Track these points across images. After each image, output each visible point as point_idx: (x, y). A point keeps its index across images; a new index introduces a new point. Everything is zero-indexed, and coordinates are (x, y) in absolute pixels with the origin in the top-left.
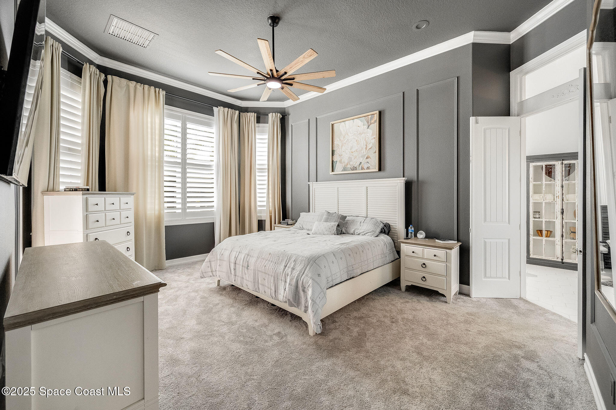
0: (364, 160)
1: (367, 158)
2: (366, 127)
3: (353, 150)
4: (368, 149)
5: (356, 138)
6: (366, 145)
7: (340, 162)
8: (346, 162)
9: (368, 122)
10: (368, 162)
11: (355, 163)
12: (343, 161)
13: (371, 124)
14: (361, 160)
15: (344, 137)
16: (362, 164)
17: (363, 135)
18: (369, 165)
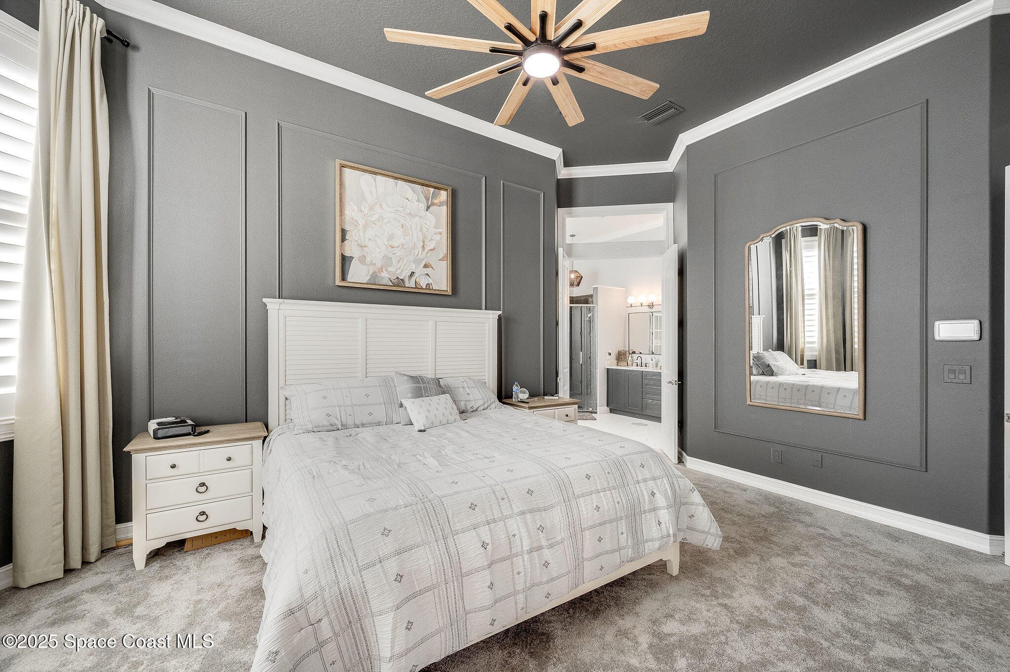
0: (419, 270)
1: (426, 266)
2: (423, 206)
3: (395, 243)
4: (427, 249)
5: (402, 221)
6: (424, 242)
7: (363, 259)
8: (379, 265)
9: (427, 200)
10: (427, 274)
11: (400, 270)
12: (368, 259)
13: (433, 204)
14: (413, 268)
15: (371, 208)
16: (416, 275)
17: (417, 219)
18: (430, 281)
